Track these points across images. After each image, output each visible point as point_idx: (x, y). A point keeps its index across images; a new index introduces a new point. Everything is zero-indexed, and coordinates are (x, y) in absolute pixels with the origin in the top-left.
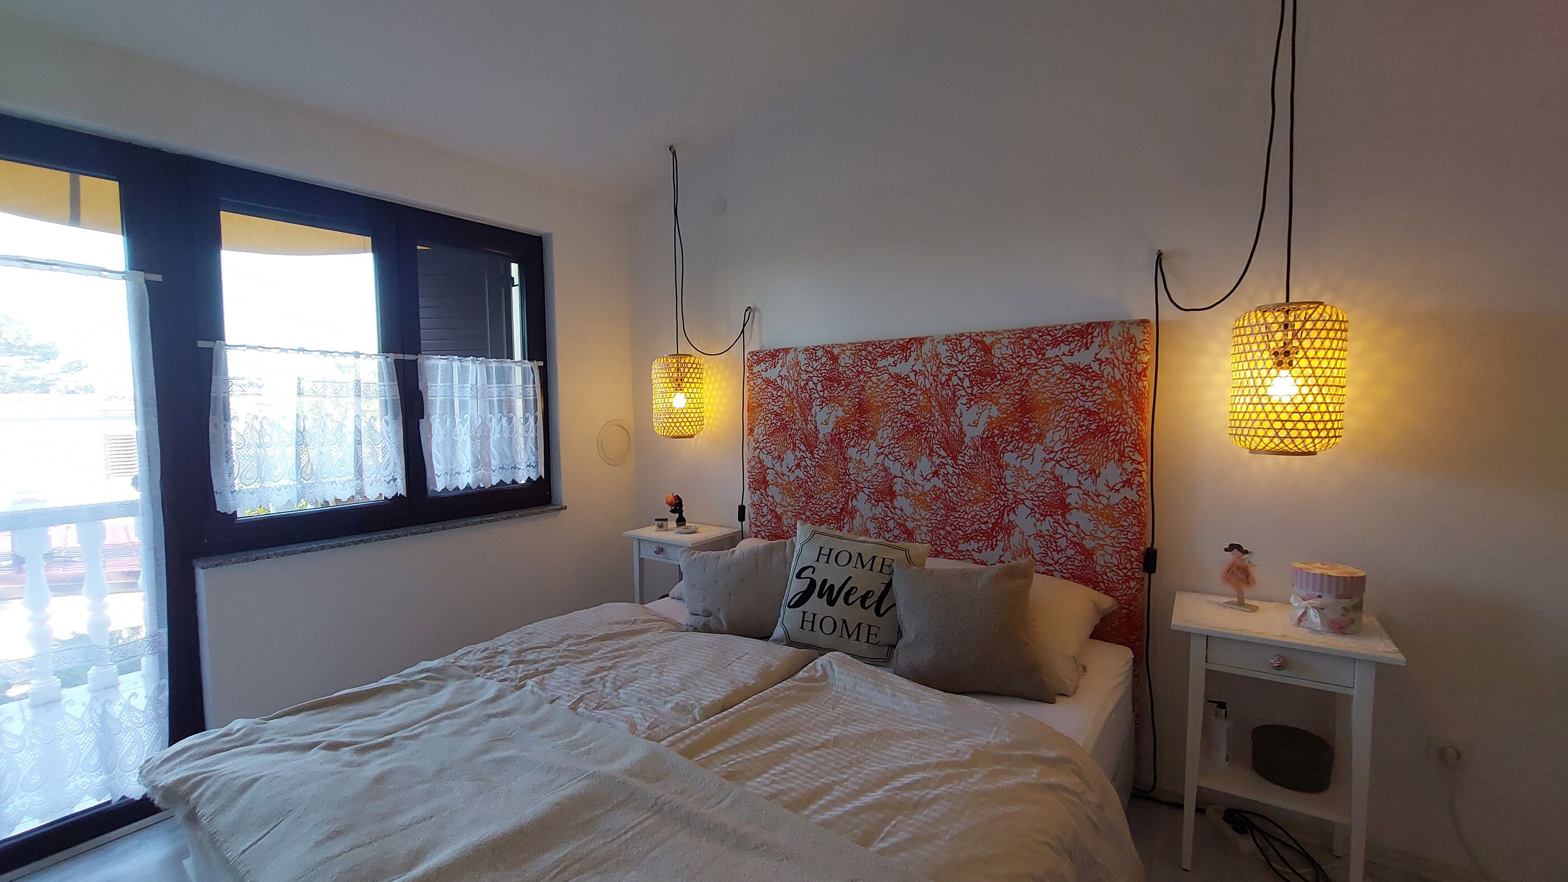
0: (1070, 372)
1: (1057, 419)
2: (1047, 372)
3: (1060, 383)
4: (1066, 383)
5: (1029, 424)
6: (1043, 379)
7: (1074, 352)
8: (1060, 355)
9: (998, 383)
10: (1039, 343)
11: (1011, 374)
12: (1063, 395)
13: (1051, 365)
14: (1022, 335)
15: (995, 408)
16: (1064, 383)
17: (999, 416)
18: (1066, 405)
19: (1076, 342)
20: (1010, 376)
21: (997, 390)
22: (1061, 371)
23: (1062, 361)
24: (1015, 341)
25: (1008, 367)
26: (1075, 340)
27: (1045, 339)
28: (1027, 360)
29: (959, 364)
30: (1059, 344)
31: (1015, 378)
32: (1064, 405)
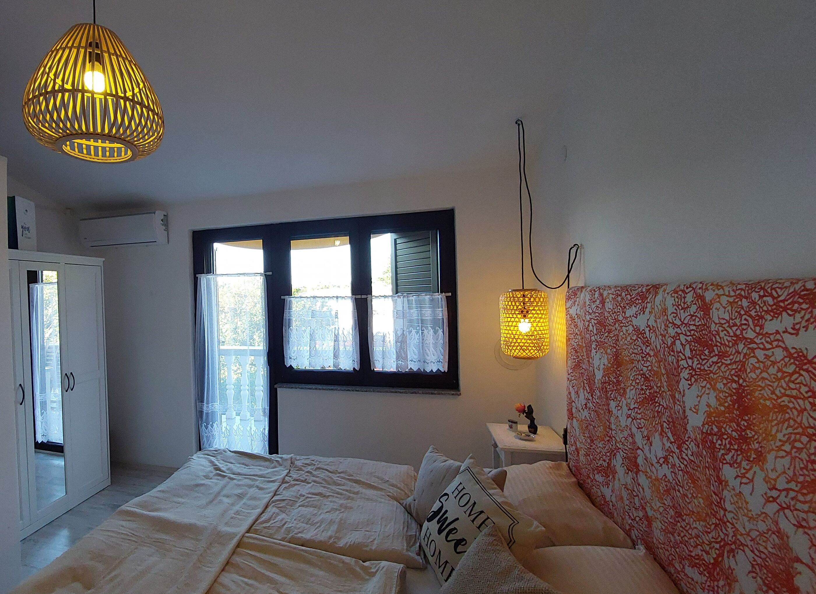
0: (794, 363)
1: (780, 436)
2: (767, 357)
3: (783, 378)
4: (790, 381)
5: (748, 432)
6: (762, 365)
7: (799, 329)
8: (781, 331)
9: (715, 359)
10: (757, 307)
11: (728, 349)
12: (785, 399)
13: (770, 346)
14: (743, 293)
15: (713, 394)
16: (787, 379)
17: (717, 408)
18: (790, 418)
19: (803, 312)
20: (727, 352)
21: (714, 368)
22: (783, 359)
23: (783, 342)
24: (734, 302)
25: (725, 338)
26: (802, 309)
27: (764, 302)
28: (744, 332)
29: (682, 325)
30: (780, 314)
31: (731, 357)
32: (787, 416)
